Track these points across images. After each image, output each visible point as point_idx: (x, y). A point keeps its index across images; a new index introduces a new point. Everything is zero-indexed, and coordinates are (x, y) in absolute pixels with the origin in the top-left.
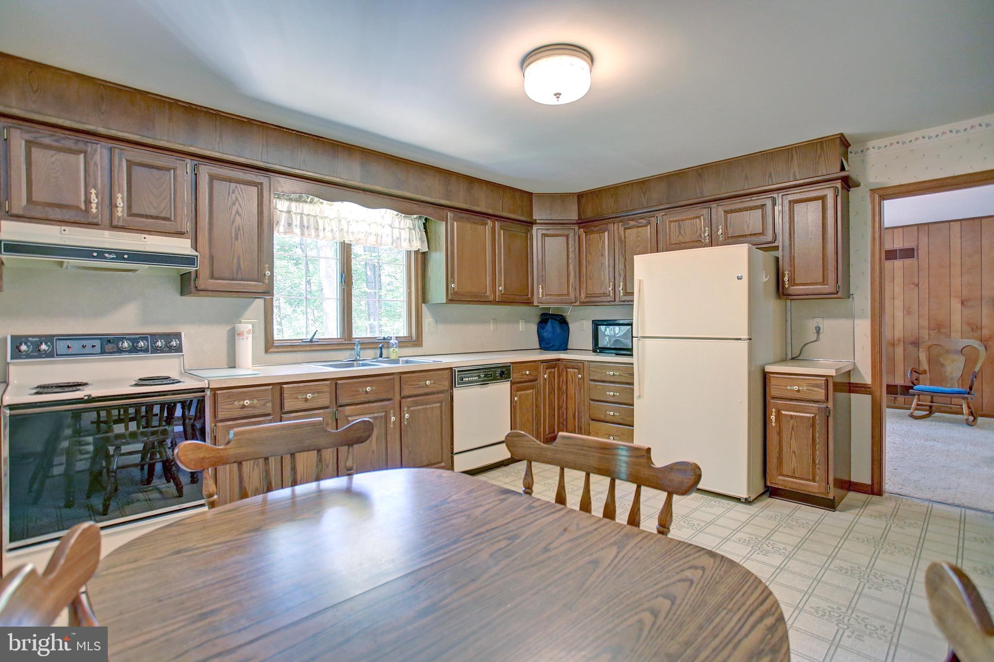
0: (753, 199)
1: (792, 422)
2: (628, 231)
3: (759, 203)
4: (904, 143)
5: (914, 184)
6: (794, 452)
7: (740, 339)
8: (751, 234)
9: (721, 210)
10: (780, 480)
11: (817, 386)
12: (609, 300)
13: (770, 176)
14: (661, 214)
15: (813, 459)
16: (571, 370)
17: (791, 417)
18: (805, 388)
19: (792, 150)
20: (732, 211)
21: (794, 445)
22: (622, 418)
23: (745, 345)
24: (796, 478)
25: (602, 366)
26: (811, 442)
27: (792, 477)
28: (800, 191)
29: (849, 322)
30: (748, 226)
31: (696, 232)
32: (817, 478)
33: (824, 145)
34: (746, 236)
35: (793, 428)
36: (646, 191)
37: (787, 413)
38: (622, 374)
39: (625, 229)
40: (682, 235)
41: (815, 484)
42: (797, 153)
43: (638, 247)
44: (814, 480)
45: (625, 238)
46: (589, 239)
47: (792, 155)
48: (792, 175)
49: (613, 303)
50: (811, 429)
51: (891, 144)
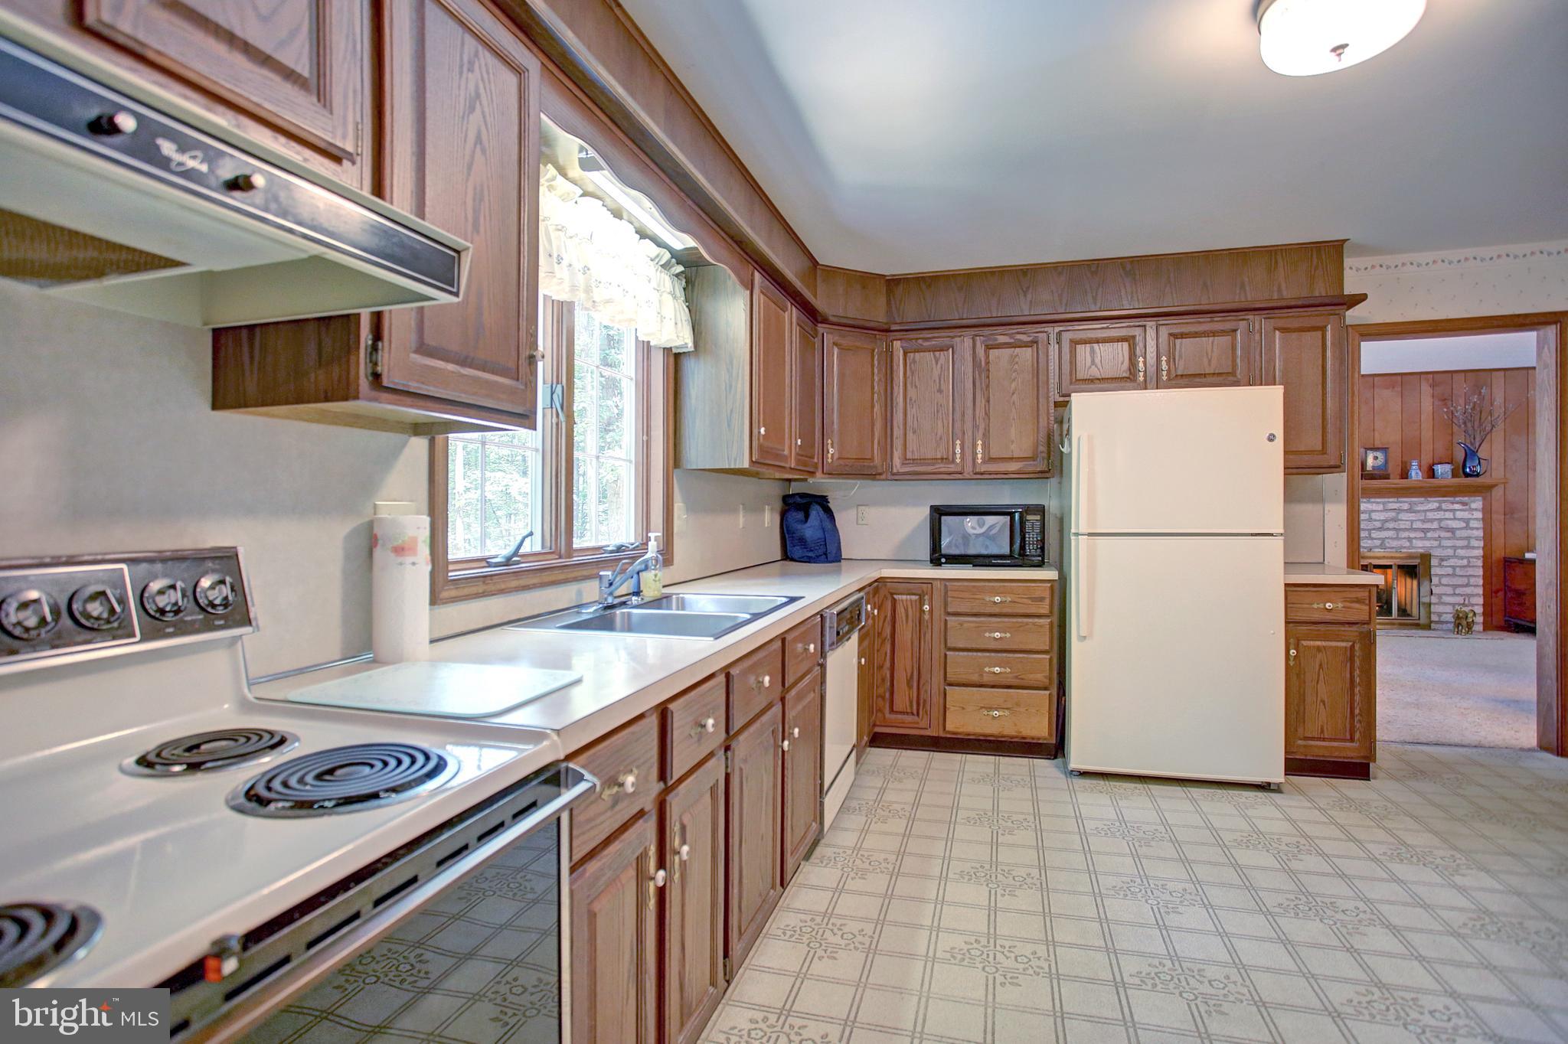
0: (1216, 319)
1: (1319, 656)
2: (993, 353)
3: (1228, 326)
4: (1388, 267)
5: (1403, 323)
6: (1323, 702)
7: (1272, 535)
8: (1214, 374)
9: (1164, 332)
10: (1300, 746)
11: (1358, 601)
12: (950, 470)
13: (1243, 286)
14: (1057, 329)
15: (1351, 708)
16: (904, 597)
17: (1319, 649)
18: (1340, 605)
19: (1276, 253)
20: (1182, 336)
21: (1322, 689)
22: (1016, 677)
23: (1279, 543)
24: (1324, 739)
25: (974, 587)
26: (1348, 685)
27: (1319, 739)
28: (1286, 315)
29: (1319, 507)
30: (1210, 361)
31: (1122, 363)
32: (1357, 736)
33: (1323, 252)
34: (1205, 375)
35: (1321, 665)
36: (1028, 288)
37: (1312, 643)
38: (1016, 600)
39: (988, 348)
40: (1096, 366)
41: (1354, 744)
42: (1283, 260)
43: (1014, 380)
44: (1352, 740)
45: (988, 363)
46: (914, 361)
47: (1276, 262)
48: (1275, 289)
49: (960, 476)
50: (1348, 665)
51: (1373, 267)
